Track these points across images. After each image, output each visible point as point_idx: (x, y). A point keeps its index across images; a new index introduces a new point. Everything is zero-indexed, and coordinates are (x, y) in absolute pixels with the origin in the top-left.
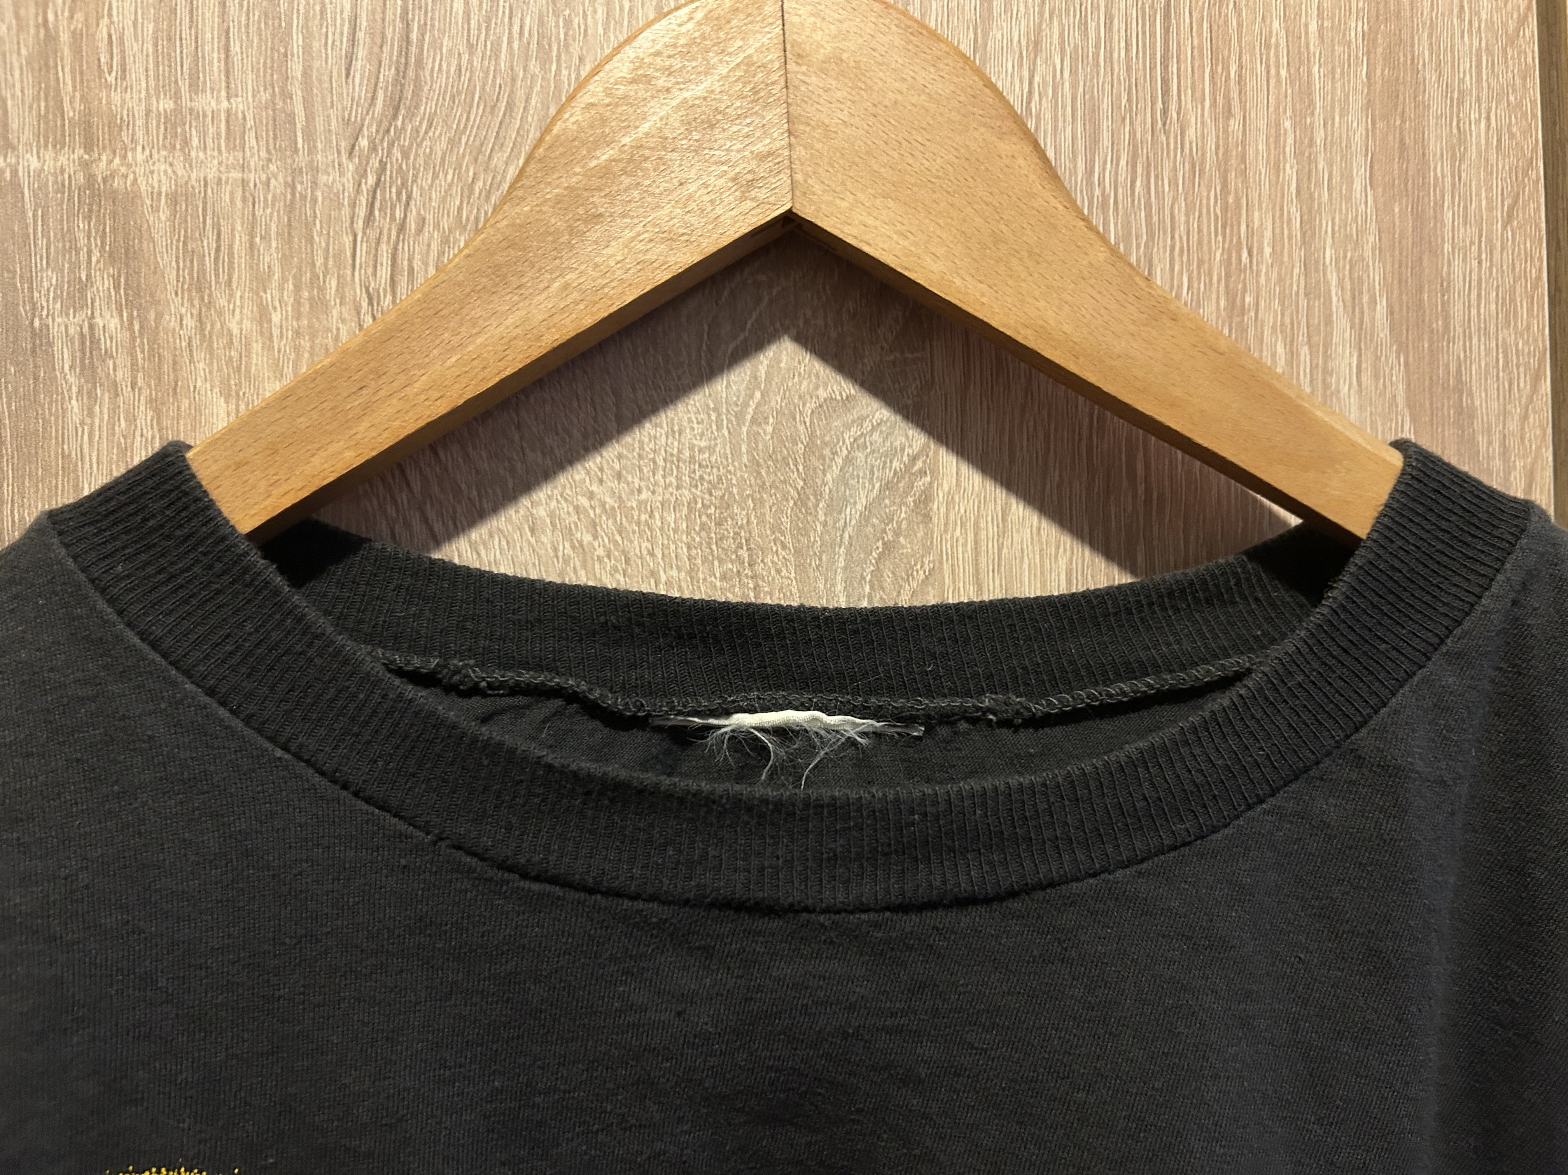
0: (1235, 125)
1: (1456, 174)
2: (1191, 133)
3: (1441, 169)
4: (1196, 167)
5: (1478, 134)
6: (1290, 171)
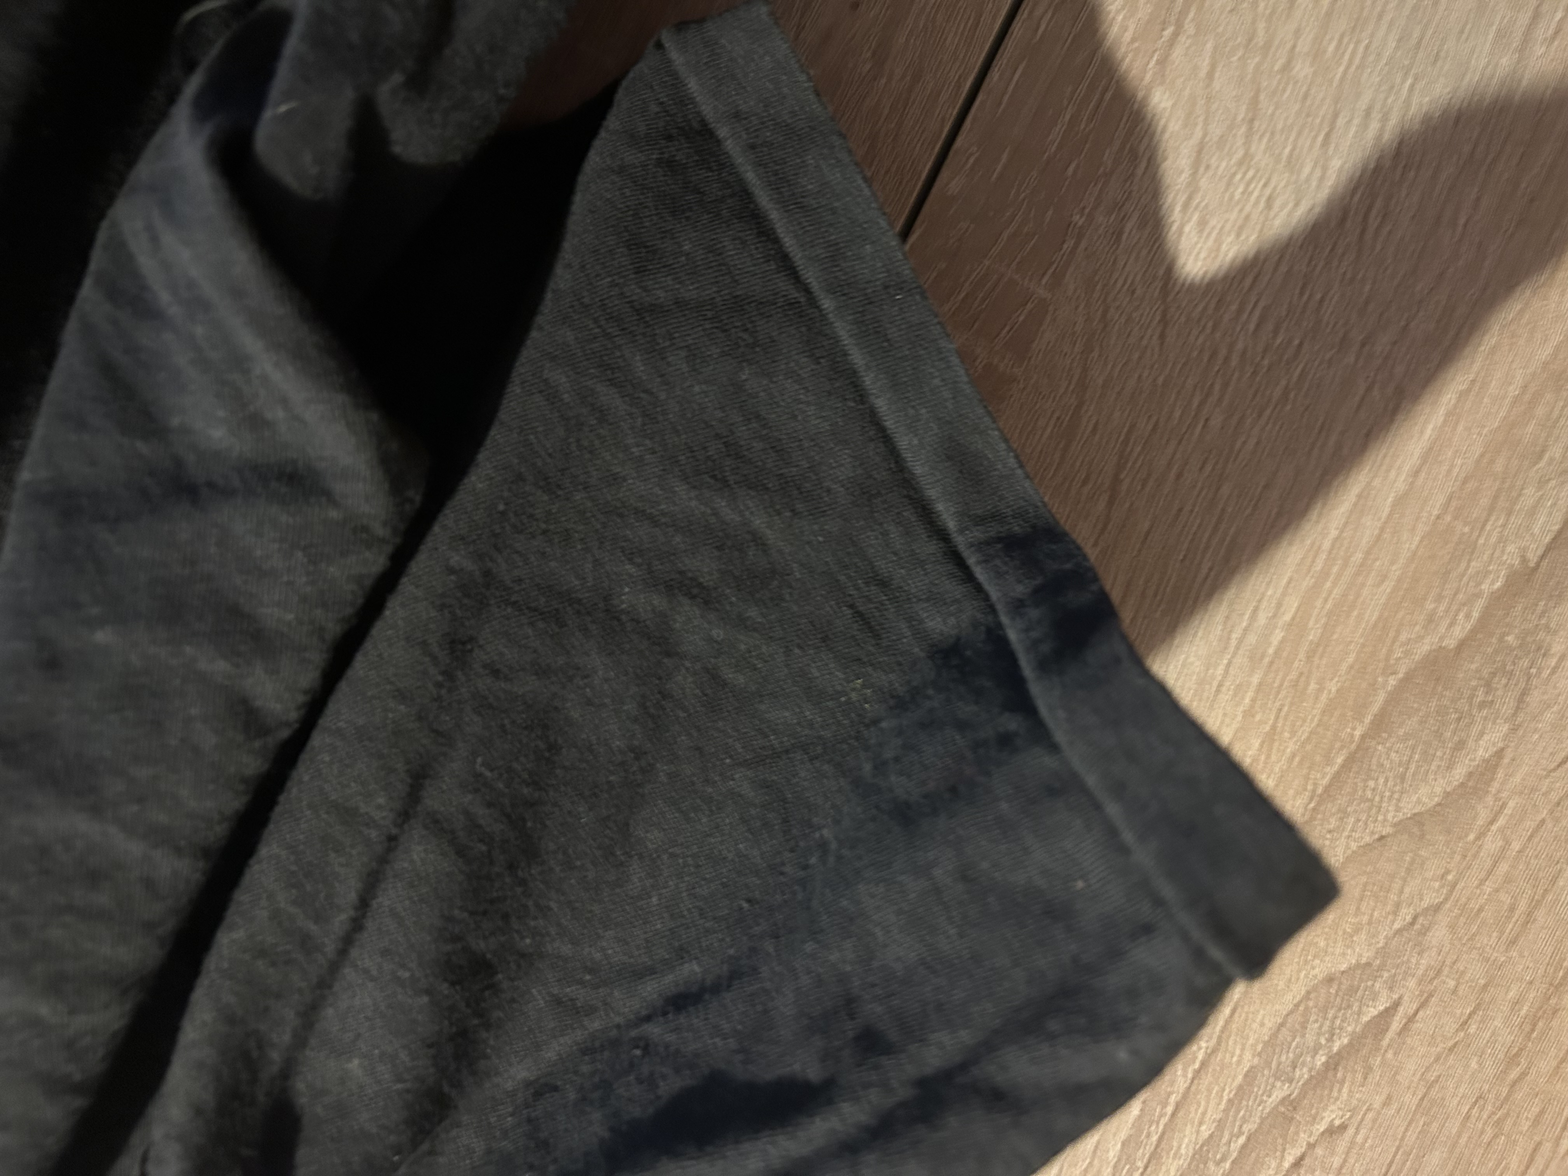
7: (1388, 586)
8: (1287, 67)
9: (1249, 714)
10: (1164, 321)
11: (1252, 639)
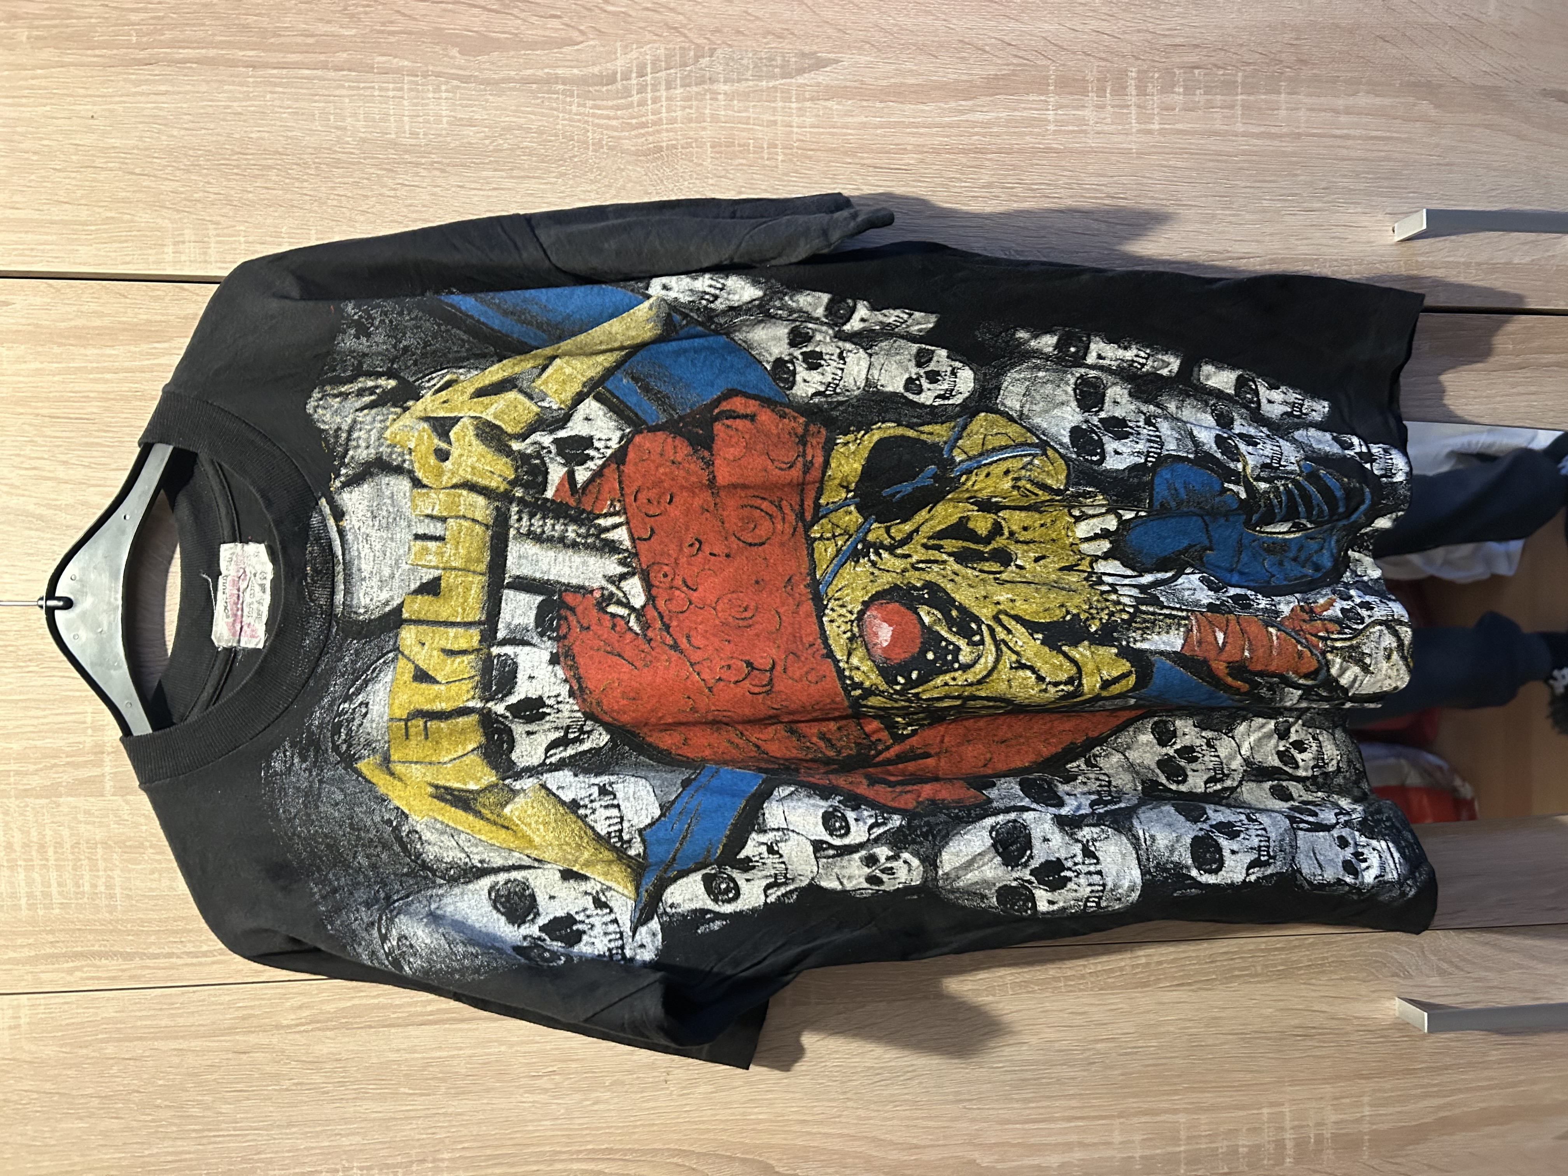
7: (785, 1142)
8: (912, 1036)
9: (727, 1120)
11: (749, 1110)
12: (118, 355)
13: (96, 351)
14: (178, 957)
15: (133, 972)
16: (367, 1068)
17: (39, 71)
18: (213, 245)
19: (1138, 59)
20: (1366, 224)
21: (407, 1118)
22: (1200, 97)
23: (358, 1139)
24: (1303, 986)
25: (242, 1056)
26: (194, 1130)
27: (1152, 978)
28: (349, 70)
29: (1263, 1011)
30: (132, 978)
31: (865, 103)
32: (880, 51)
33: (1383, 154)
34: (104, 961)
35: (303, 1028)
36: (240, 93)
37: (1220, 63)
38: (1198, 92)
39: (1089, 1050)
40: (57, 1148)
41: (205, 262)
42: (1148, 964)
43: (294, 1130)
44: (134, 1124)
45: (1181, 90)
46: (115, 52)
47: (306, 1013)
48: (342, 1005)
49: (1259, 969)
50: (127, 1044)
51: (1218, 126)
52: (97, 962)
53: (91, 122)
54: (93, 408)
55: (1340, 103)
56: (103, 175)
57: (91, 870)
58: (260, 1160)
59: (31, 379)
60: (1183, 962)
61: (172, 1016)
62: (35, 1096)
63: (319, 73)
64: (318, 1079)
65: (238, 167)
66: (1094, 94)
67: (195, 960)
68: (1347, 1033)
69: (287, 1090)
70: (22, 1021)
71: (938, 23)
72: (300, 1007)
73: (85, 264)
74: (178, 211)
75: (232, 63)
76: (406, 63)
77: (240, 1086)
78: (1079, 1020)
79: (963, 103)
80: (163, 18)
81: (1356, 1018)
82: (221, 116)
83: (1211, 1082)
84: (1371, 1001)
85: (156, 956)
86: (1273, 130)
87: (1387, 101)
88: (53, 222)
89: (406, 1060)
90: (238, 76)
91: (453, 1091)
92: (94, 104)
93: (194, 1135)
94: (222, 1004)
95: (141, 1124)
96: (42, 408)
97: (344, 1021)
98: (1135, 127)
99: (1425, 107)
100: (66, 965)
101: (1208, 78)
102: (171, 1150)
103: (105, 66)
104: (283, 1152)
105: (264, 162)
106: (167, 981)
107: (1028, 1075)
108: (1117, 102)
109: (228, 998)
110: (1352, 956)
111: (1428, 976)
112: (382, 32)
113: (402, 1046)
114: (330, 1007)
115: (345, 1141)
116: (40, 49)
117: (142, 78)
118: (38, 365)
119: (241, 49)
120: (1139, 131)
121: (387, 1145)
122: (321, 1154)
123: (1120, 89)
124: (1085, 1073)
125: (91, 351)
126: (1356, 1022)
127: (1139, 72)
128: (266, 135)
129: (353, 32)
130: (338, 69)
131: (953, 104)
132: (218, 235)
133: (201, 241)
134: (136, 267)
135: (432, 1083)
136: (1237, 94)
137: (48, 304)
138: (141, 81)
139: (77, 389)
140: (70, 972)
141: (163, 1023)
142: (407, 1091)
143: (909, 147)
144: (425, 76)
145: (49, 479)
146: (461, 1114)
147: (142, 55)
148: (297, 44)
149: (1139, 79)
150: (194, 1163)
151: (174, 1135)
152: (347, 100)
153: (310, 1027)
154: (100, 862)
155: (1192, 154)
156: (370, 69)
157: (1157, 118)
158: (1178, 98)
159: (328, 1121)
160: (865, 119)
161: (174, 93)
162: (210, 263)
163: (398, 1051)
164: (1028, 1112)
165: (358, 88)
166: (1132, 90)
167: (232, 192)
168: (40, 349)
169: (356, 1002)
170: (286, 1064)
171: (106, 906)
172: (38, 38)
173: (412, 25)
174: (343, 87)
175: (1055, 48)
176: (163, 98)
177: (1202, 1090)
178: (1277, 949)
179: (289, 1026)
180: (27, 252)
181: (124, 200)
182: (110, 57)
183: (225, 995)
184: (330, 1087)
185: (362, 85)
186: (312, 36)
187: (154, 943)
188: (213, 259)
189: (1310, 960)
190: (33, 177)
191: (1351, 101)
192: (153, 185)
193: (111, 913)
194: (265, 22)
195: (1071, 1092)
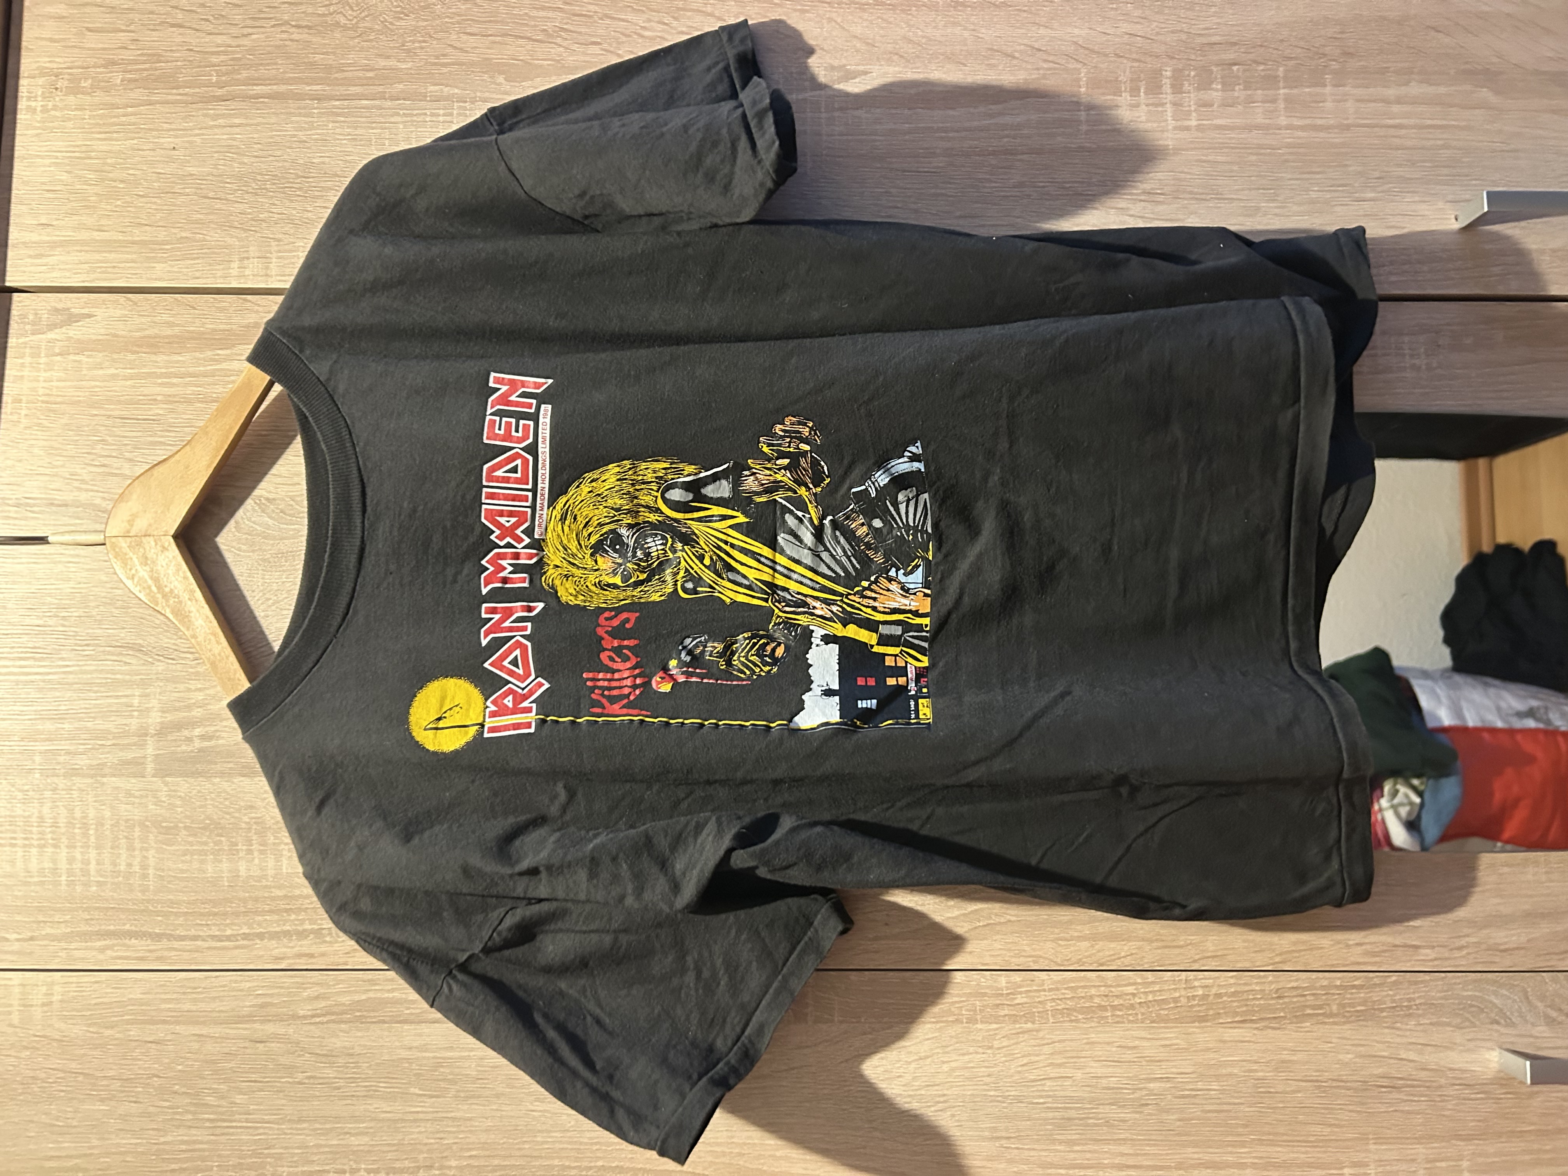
0: (159, 398)
1: (178, 325)
2: (161, 412)
3: (177, 330)
4: (172, 411)
5: (165, 318)
6: (175, 380)
8: (944, 1062)
9: (745, 1144)
10: (847, 1061)
12: (184, 362)
13: (166, 358)
14: (204, 940)
15: (159, 954)
16: (378, 1064)
17: (130, 109)
18: (274, 260)
19: (1173, 58)
20: (1426, 213)
21: (415, 1121)
22: (1239, 92)
23: (366, 1139)
24: (1386, 1031)
25: (258, 1045)
26: (208, 1120)
27: (1211, 1012)
28: (404, 99)
29: (1341, 1057)
30: (159, 959)
31: (894, 111)
32: (909, 61)
33: (1440, 142)
34: (133, 941)
35: (318, 1020)
36: (306, 123)
37: (1260, 59)
38: (1237, 88)
39: (1141, 1089)
40: (79, 1130)
41: (267, 275)
42: (1205, 997)
43: (305, 1125)
44: (151, 1109)
45: (1219, 87)
46: (197, 90)
47: (323, 1004)
48: (357, 997)
49: (1334, 1008)
50: (148, 1026)
51: (1260, 120)
52: (127, 941)
53: (173, 152)
54: (158, 410)
55: (1391, 92)
56: (182, 199)
57: (128, 849)
58: (269, 1155)
59: (106, 384)
60: (1245, 996)
61: (195, 1001)
62: (61, 1075)
63: (377, 102)
64: (330, 1073)
65: (300, 189)
66: (1128, 94)
67: (219, 944)
68: (1441, 1087)
69: (300, 1083)
70: (55, 998)
71: (966, 34)
72: (317, 998)
73: (159, 280)
74: (245, 230)
75: (300, 97)
76: (456, 91)
77: (254, 1077)
78: (1129, 1056)
79: (993, 107)
80: (240, 59)
81: (1451, 1069)
82: (288, 144)
83: (1284, 1134)
84: (1468, 1050)
85: (182, 938)
86: (1319, 122)
87: (1442, 90)
88: (134, 242)
89: (417, 1059)
90: (305, 108)
91: (462, 1095)
92: (176, 137)
93: (207, 1124)
94: (241, 990)
95: (159, 1110)
96: (112, 410)
97: (358, 1014)
98: (1171, 123)
99: (1485, 94)
100: (99, 944)
101: (1248, 74)
102: (186, 1138)
103: (186, 103)
104: (292, 1148)
105: (322, 184)
106: (191, 964)
107: (1073, 1114)
108: (1151, 101)
109: (248, 985)
110: (1441, 998)
111: (1533, 1024)
112: (435, 64)
113: (415, 1044)
114: (345, 999)
115: (353, 1140)
116: (131, 89)
117: (219, 112)
118: (112, 371)
119: (308, 84)
120: (1175, 128)
121: (394, 1148)
122: (331, 1152)
123: (1155, 88)
124: (1137, 1116)
125: (161, 358)
126: (1450, 1074)
127: (1174, 71)
128: (327, 160)
129: (409, 65)
130: (393, 98)
131: (982, 109)
132: (280, 251)
133: (264, 257)
134: (204, 281)
135: (443, 1084)
136: (1279, 89)
137: (126, 316)
138: (218, 115)
139: (146, 393)
140: (102, 950)
141: (187, 1006)
142: (417, 1091)
143: (938, 151)
144: (472, 103)
145: (116, 475)
146: (470, 1119)
147: (219, 92)
148: (359, 78)
149: (1174, 78)
150: (207, 1153)
151: (189, 1124)
152: (401, 126)
153: (325, 1019)
154: (137, 841)
155: (1232, 148)
156: (423, 97)
157: (1194, 114)
158: (1215, 94)
159: (338, 1119)
160: (893, 127)
161: (247, 125)
162: (271, 276)
163: (410, 1048)
164: (1072, 1155)
165: (412, 115)
166: (1167, 88)
167: (294, 212)
168: (115, 356)
169: (371, 995)
170: (300, 1056)
171: (140, 885)
172: (130, 81)
173: (463, 57)
174: (398, 114)
175: (1087, 52)
176: (237, 130)
177: (1272, 1143)
178: (1354, 987)
179: (305, 1017)
180: (109, 270)
181: (197, 222)
182: (193, 95)
183: (247, 981)
184: (342, 1083)
185: (415, 112)
186: (371, 70)
187: (181, 925)
188: (273, 273)
189: (1394, 1001)
190: (119, 203)
191: (1403, 90)
192: (224, 207)
193: (143, 892)
194: (330, 60)
195: (1122, 1136)
